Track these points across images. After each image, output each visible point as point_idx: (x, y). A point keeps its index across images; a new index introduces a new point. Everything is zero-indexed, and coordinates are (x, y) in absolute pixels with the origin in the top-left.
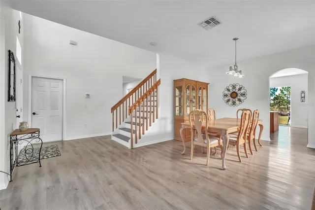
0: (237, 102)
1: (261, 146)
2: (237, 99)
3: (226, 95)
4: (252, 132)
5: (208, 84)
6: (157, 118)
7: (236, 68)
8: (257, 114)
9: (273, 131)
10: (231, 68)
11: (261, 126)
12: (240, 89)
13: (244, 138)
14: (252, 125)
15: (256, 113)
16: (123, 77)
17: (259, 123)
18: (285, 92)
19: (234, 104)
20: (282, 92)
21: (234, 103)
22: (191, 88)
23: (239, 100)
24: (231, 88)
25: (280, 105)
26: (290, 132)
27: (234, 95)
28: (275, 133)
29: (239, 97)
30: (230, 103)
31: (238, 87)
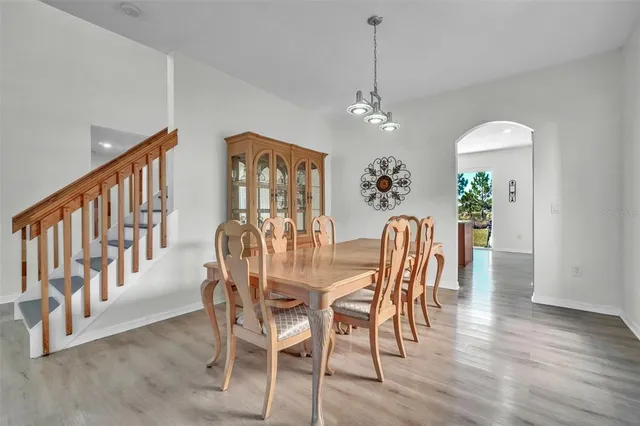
0: (391, 201)
1: (439, 307)
2: (390, 194)
3: (367, 185)
4: (418, 278)
5: (323, 155)
6: (163, 245)
7: (376, 100)
8: (429, 229)
9: (464, 262)
10: (359, 94)
11: (440, 258)
12: (396, 171)
13: (394, 298)
14: (416, 260)
15: (427, 225)
16: (93, 127)
17: (435, 250)
18: (480, 188)
19: (384, 206)
20: (474, 187)
21: (384, 203)
22: (273, 161)
23: (396, 195)
24: (377, 167)
25: (471, 210)
26: (491, 263)
27: (384, 184)
28: (467, 267)
29: (394, 189)
30: (377, 201)
31: (392, 166)
